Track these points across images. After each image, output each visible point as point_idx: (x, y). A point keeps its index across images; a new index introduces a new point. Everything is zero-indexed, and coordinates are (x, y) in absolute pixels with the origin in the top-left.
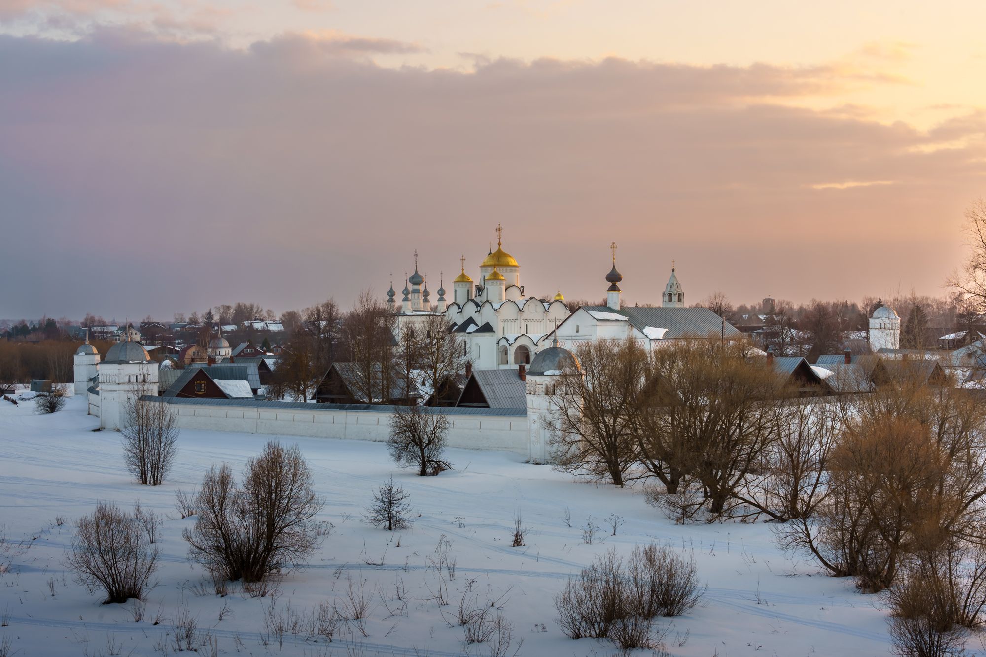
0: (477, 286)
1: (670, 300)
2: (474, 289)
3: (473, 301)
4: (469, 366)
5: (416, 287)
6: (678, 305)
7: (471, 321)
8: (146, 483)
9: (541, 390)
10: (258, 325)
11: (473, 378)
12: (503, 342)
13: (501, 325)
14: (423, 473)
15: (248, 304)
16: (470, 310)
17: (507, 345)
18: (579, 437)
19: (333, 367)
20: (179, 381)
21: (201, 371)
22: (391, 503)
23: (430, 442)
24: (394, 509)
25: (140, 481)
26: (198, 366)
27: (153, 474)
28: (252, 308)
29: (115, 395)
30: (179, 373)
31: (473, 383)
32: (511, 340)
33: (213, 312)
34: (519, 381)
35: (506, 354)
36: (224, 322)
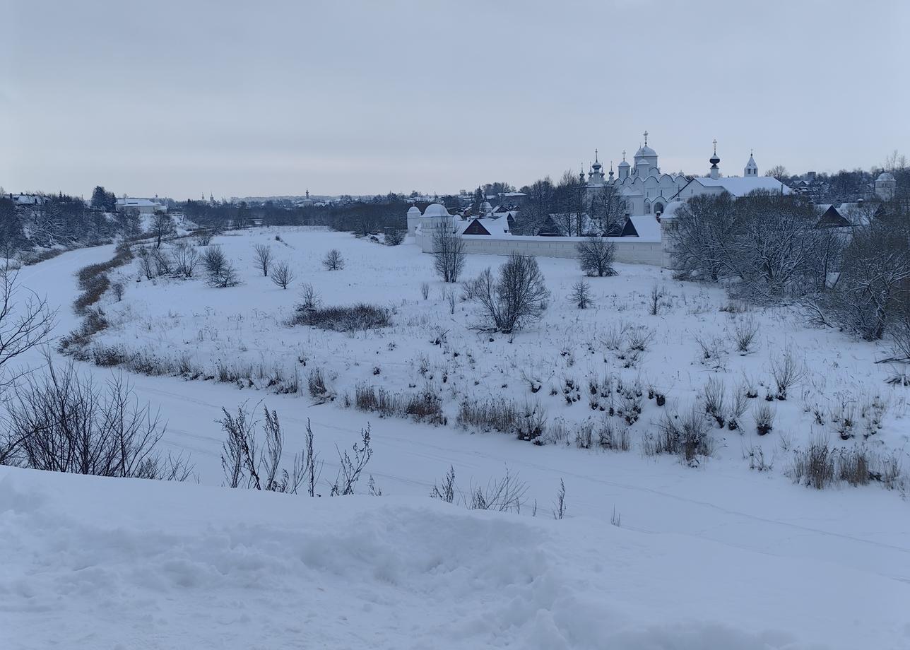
0: (633, 168)
1: (748, 173)
2: (631, 169)
4: (627, 215)
5: (597, 171)
6: (753, 176)
8: (447, 281)
9: (669, 226)
10: (507, 194)
11: (630, 220)
12: (647, 201)
13: (646, 191)
14: (600, 275)
15: (500, 182)
17: (650, 202)
19: (550, 217)
21: (477, 220)
22: (582, 290)
23: (605, 258)
24: (585, 293)
25: (443, 279)
26: (474, 217)
27: (451, 276)
29: (430, 234)
31: (630, 224)
32: (652, 199)
34: (657, 222)
35: (649, 208)
36: (486, 194)
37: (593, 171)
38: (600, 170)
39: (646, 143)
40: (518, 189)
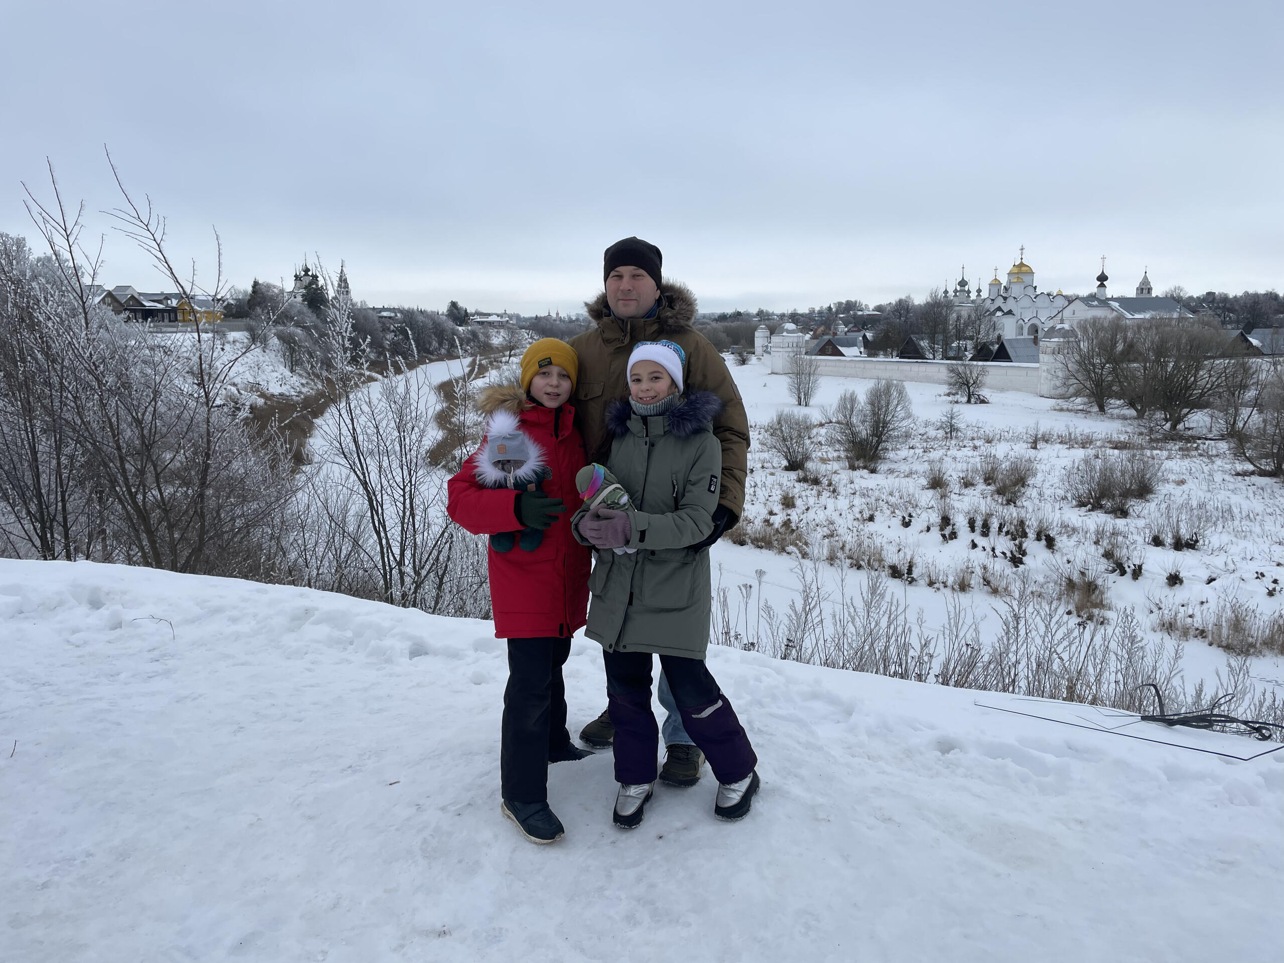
0: (1005, 287)
1: (1142, 292)
2: (1002, 288)
3: (1001, 296)
4: (999, 337)
5: (962, 288)
6: (1148, 296)
7: (999, 309)
8: (800, 405)
9: (1049, 350)
10: (860, 313)
11: (1002, 343)
12: (1021, 322)
13: (1020, 311)
14: (969, 401)
15: (853, 300)
16: (999, 302)
17: (1023, 323)
18: (1076, 381)
19: (911, 338)
20: (817, 345)
21: (829, 340)
22: (952, 418)
23: (974, 383)
24: (954, 421)
25: (797, 403)
26: (827, 337)
27: (805, 398)
28: (856, 302)
29: (780, 354)
30: (816, 341)
31: (1002, 347)
32: (1026, 321)
33: (832, 306)
34: (1034, 345)
35: (1022, 329)
36: (837, 312)
37: (958, 288)
38: (966, 288)
39: (1022, 259)
40: (871, 307)
